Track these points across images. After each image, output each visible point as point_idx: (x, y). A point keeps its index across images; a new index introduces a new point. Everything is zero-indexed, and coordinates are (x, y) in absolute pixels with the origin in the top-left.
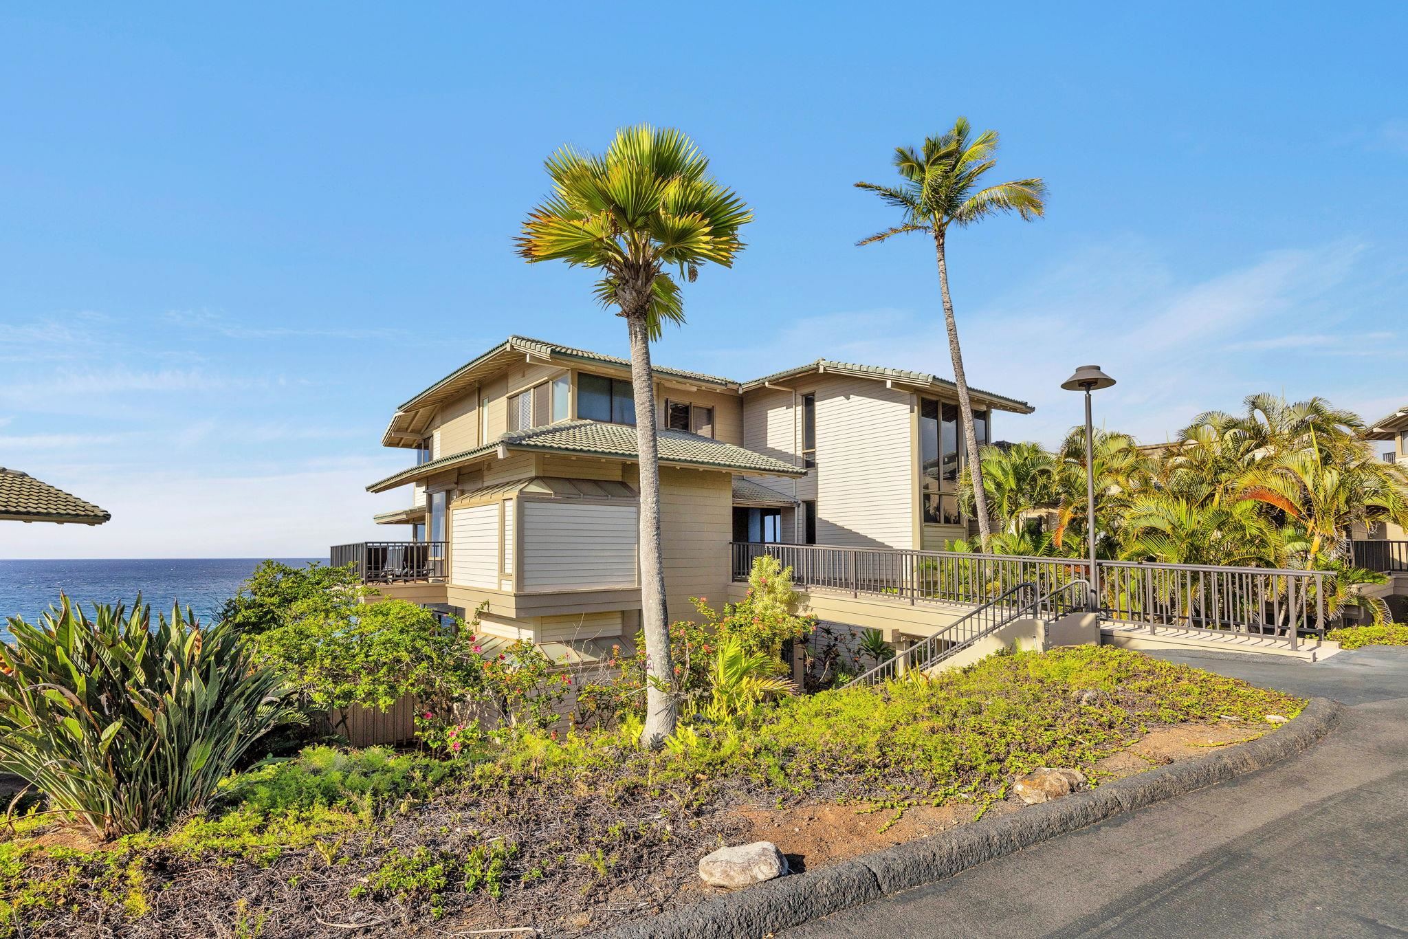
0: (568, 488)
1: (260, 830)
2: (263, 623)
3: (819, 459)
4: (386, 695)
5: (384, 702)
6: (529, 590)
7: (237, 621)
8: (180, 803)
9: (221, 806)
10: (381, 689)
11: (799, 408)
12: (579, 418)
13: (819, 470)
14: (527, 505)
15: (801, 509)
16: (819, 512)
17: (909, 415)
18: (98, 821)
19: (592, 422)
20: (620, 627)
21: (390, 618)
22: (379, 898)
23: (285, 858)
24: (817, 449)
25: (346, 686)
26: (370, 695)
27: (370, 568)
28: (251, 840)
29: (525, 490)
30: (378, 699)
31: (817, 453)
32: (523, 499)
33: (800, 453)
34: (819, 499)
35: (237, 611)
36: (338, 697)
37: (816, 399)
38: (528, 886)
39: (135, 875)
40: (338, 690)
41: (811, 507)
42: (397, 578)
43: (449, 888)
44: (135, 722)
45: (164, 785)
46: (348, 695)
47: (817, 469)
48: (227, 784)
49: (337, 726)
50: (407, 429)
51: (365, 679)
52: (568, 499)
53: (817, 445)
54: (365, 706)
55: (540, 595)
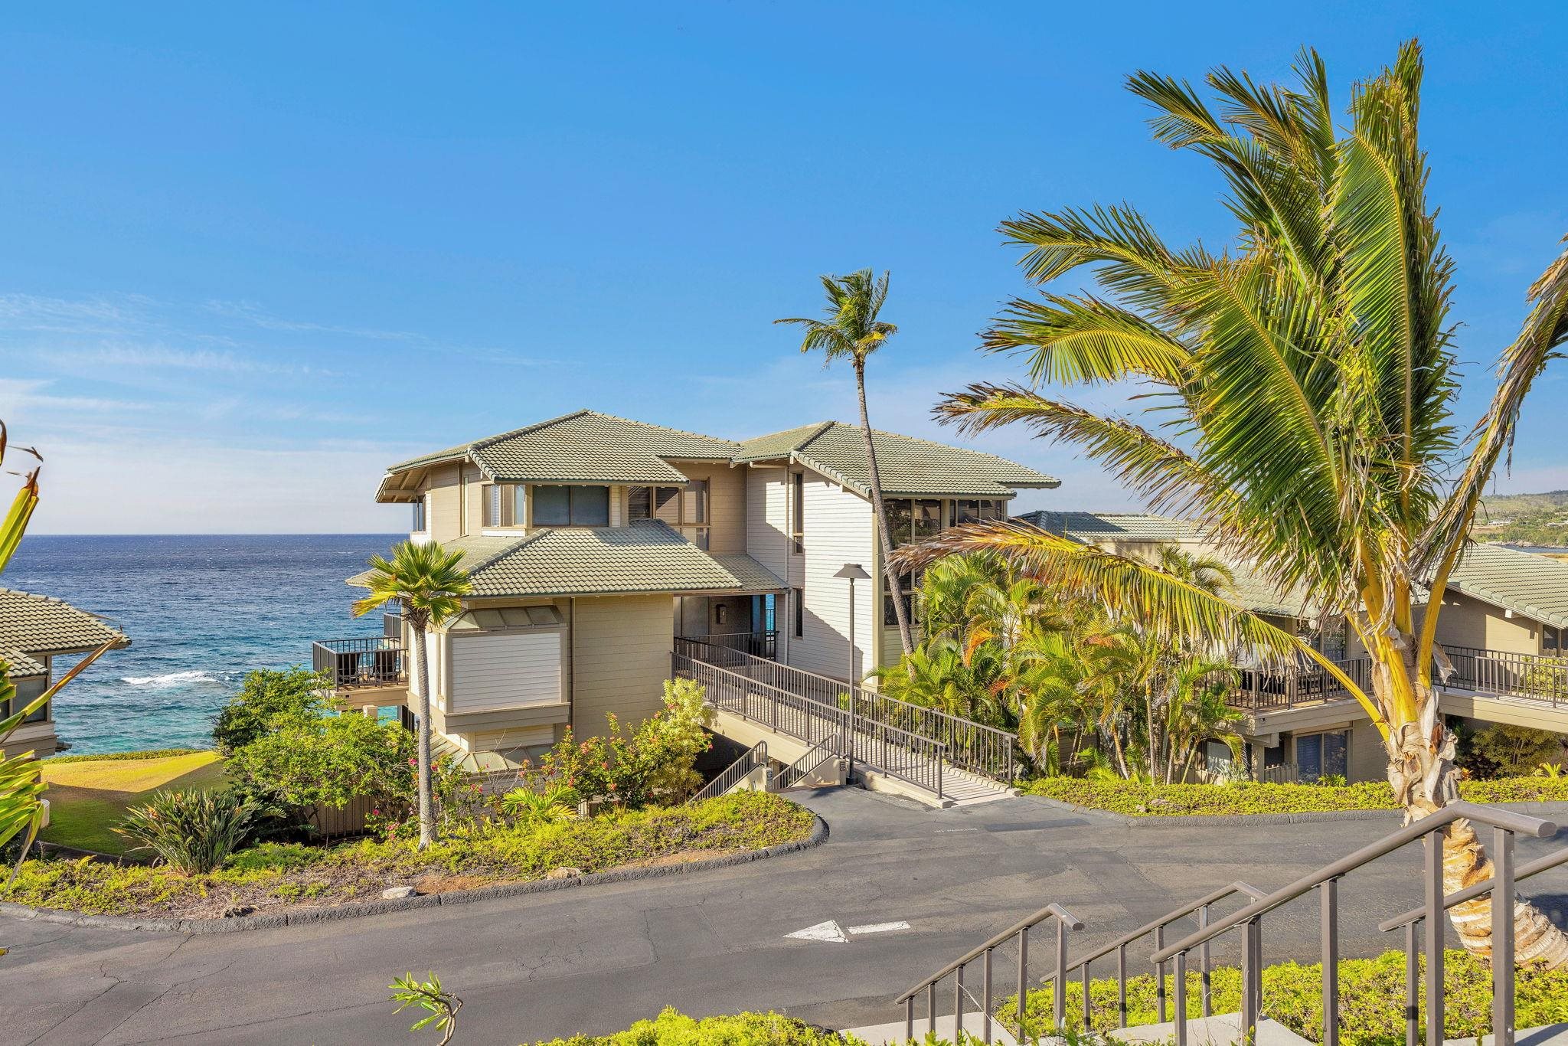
0: (495, 620)
1: (241, 875)
2: (251, 729)
3: (806, 545)
4: (342, 796)
5: (340, 802)
6: (456, 712)
7: (230, 728)
8: (212, 864)
9: (226, 867)
10: (338, 791)
11: (791, 486)
12: (536, 526)
13: (807, 557)
14: (455, 640)
15: (791, 596)
16: (806, 602)
17: (871, 515)
18: (186, 869)
19: (548, 529)
20: (552, 736)
21: (348, 731)
22: (276, 897)
23: (248, 885)
24: (805, 534)
25: (312, 789)
26: (331, 797)
27: (341, 672)
28: (237, 878)
29: (454, 628)
30: (335, 799)
31: (805, 539)
32: (452, 635)
33: (791, 536)
34: (806, 588)
35: (230, 720)
36: (307, 797)
37: (804, 480)
38: (326, 896)
39: (201, 886)
40: (305, 792)
41: (799, 593)
42: (366, 683)
43: (300, 895)
44: (197, 836)
45: (207, 857)
46: (313, 796)
47: (804, 556)
48: (230, 857)
49: (310, 817)
50: (400, 486)
51: (326, 783)
52: (494, 631)
53: (805, 530)
54: (327, 804)
55: (472, 715)
